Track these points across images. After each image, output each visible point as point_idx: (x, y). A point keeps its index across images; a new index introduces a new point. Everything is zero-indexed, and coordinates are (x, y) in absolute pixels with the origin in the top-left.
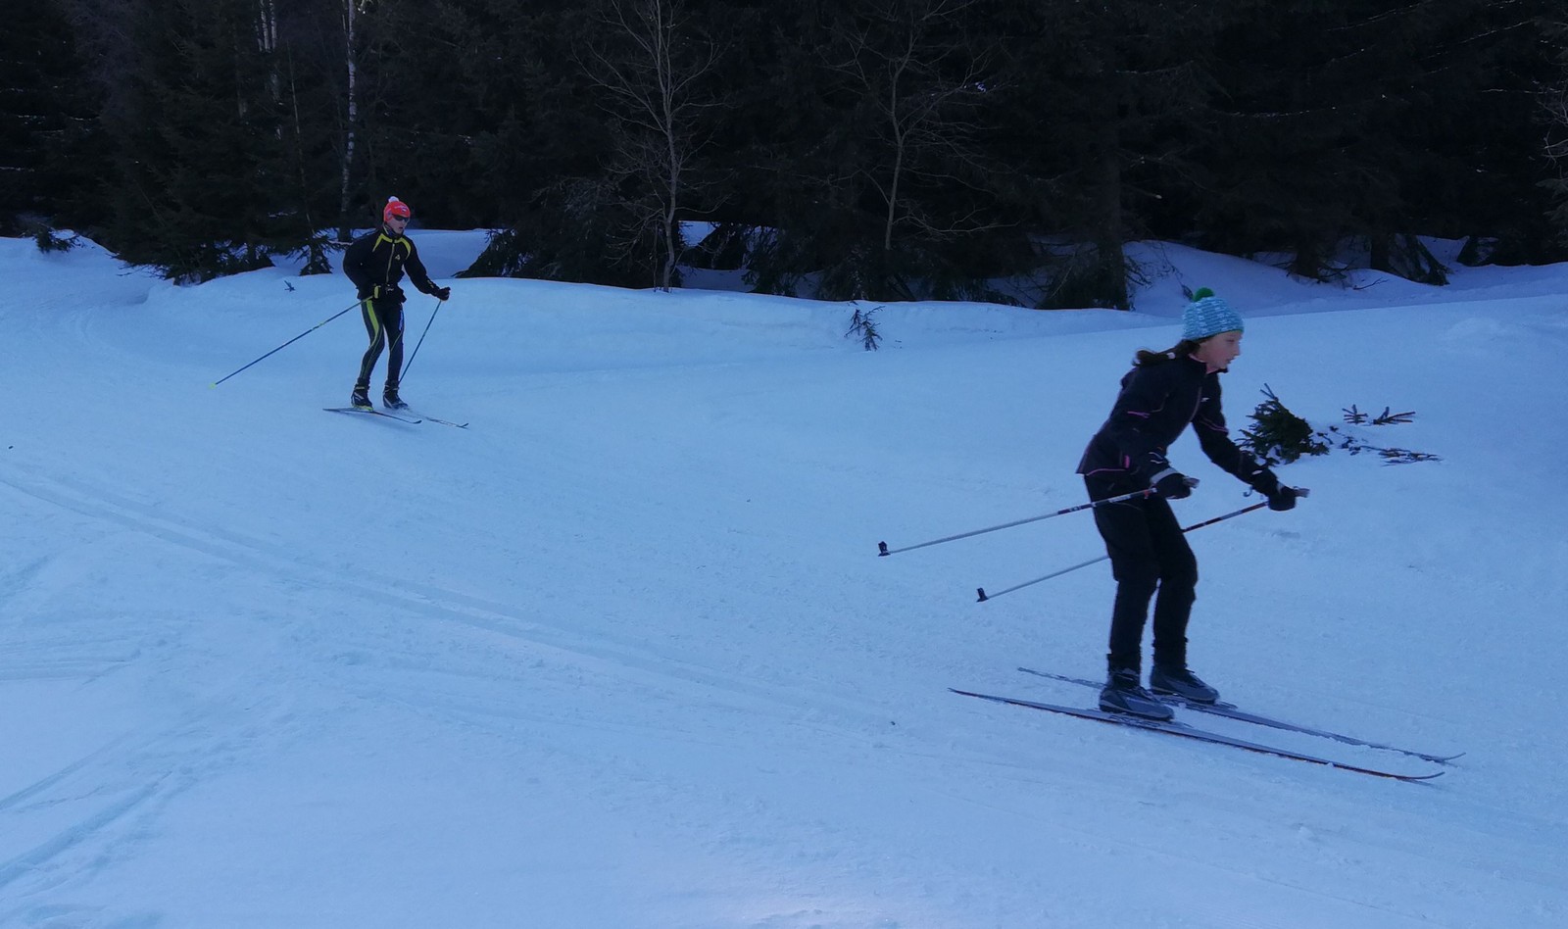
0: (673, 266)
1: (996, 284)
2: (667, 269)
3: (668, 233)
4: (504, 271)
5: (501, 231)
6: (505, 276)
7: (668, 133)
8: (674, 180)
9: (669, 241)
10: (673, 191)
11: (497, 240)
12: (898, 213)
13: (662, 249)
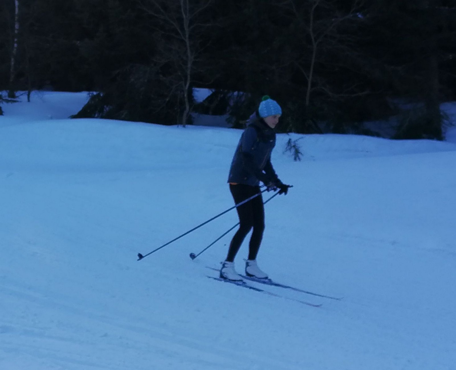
0: (188, 113)
1: (368, 125)
2: (185, 115)
3: (186, 95)
4: (96, 116)
5: (95, 93)
6: (97, 118)
7: (187, 41)
8: (189, 65)
9: (186, 100)
10: (189, 72)
11: (93, 98)
12: (313, 85)
13: (182, 103)
